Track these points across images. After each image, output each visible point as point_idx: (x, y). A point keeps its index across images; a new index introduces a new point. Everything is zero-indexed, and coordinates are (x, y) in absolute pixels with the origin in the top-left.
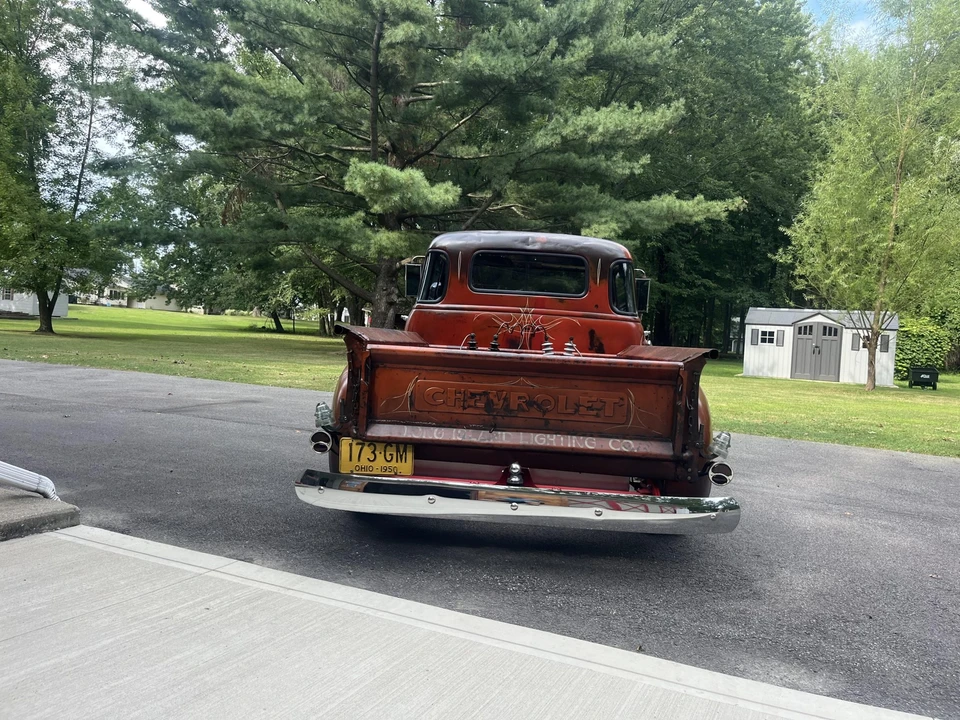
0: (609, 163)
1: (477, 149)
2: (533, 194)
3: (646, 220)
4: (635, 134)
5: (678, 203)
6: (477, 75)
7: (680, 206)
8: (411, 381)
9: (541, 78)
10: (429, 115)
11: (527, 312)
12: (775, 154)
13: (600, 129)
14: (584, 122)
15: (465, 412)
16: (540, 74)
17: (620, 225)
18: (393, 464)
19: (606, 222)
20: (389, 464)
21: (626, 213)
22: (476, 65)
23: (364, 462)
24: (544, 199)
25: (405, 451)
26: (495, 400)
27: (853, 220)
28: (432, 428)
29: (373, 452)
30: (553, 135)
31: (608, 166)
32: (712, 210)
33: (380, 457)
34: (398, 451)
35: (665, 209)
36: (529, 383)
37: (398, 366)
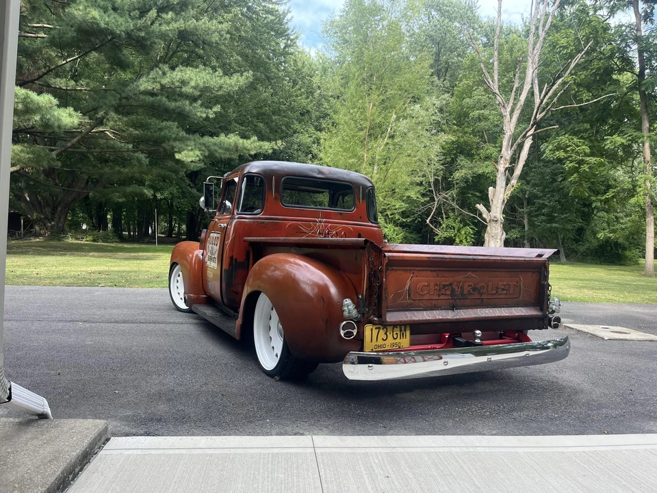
0: (191, 108)
1: (74, 83)
2: (127, 124)
3: (220, 151)
4: (217, 91)
5: (241, 141)
6: (95, 26)
7: (243, 143)
8: (408, 279)
9: (143, 38)
10: (40, 50)
11: (320, 222)
12: (274, 113)
13: (193, 84)
14: (178, 77)
15: (440, 298)
16: (143, 34)
17: (202, 152)
18: (398, 340)
19: (192, 150)
20: (395, 341)
21: (204, 144)
22: (94, 18)
23: (380, 342)
24: (136, 128)
25: (405, 330)
26: (456, 289)
27: (353, 160)
28: (422, 312)
29: (386, 334)
30: (154, 82)
31: (191, 110)
32: (263, 148)
33: (390, 336)
34: (401, 331)
35: (232, 145)
36: (474, 276)
37: (401, 268)
